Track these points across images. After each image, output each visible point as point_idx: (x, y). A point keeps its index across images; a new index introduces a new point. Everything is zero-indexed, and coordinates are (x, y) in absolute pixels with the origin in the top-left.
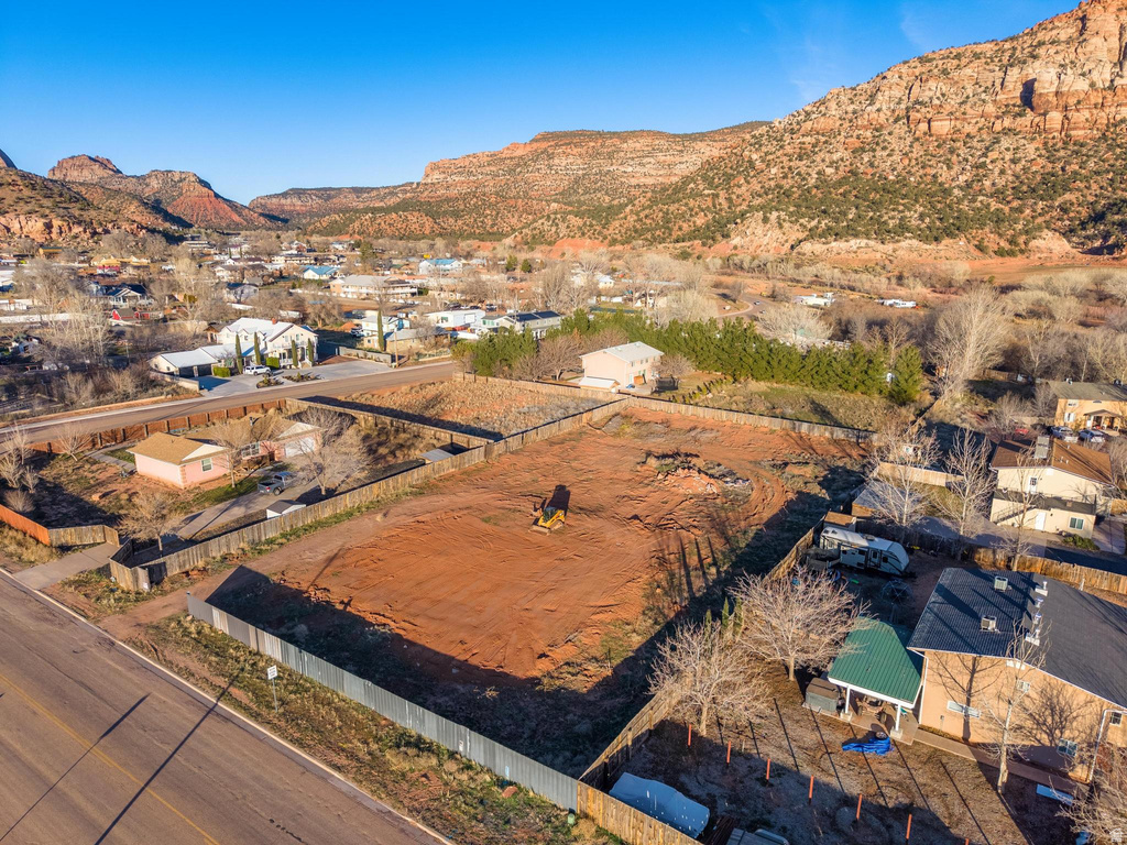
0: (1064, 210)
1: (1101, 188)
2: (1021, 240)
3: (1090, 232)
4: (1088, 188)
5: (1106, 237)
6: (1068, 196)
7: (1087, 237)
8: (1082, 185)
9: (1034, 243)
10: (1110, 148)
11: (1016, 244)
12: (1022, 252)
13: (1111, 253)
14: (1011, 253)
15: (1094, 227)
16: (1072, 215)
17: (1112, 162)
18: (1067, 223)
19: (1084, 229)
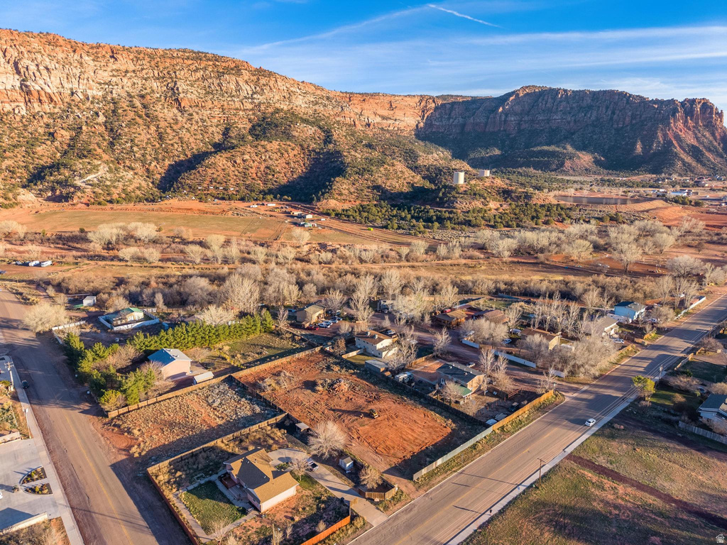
0: (13, 172)
1: (24, 157)
2: (10, 195)
3: (41, 187)
4: (16, 156)
5: (53, 189)
6: (7, 162)
7: (40, 190)
8: (11, 154)
9: (19, 198)
10: (12, 129)
11: (10, 200)
12: (17, 204)
13: (67, 201)
14: (11, 206)
15: (41, 183)
16: (18, 175)
17: (17, 139)
18: (19, 180)
19: (35, 184)
